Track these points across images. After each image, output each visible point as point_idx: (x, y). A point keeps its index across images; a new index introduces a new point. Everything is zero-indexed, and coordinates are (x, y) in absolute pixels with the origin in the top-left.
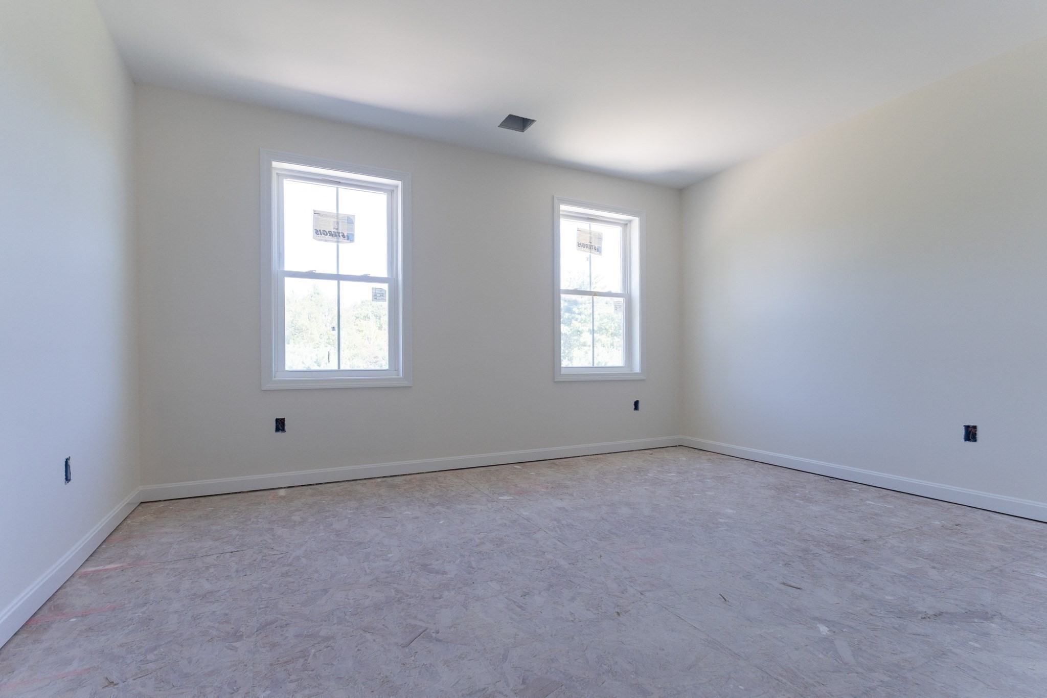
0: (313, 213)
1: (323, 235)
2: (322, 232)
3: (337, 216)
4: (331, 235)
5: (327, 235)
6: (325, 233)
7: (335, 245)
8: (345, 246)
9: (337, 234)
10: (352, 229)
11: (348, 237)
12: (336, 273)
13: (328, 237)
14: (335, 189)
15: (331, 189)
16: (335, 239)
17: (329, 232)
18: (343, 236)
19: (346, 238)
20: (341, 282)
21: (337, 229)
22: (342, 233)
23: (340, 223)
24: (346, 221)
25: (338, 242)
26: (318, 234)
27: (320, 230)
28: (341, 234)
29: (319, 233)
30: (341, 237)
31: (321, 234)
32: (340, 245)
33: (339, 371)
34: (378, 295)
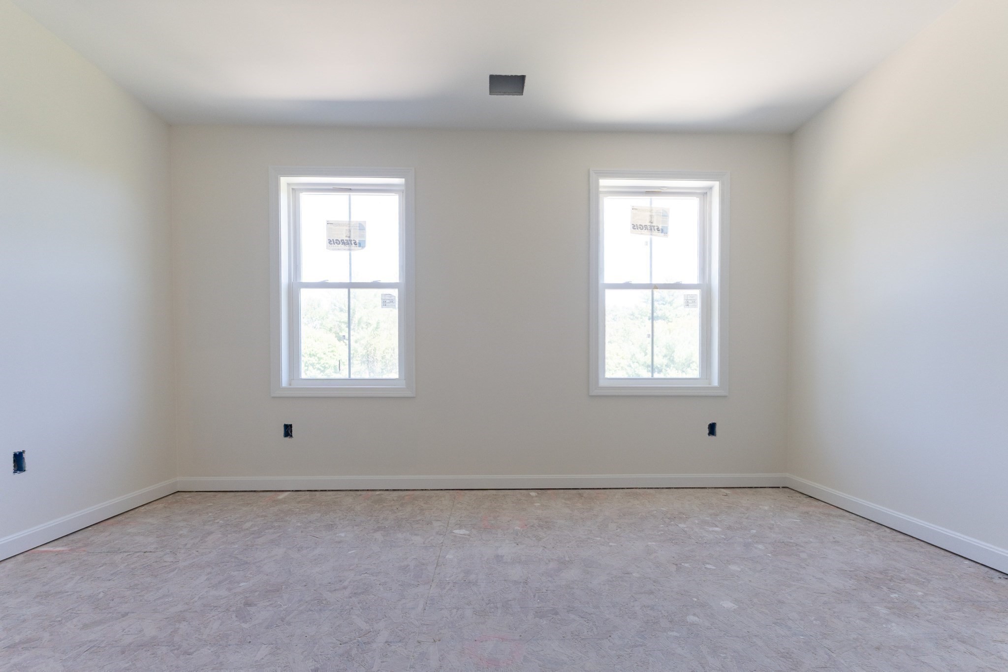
0: (326, 223)
1: (336, 244)
2: (335, 241)
3: (349, 224)
4: (344, 243)
5: (340, 243)
6: (338, 242)
7: (348, 252)
8: (357, 253)
9: (349, 242)
10: (364, 236)
11: (360, 244)
12: (348, 281)
13: (341, 246)
14: (348, 196)
15: (343, 197)
16: (347, 247)
17: (342, 240)
18: (355, 244)
19: (358, 245)
20: (352, 290)
21: (349, 237)
22: (354, 240)
23: (352, 231)
24: (358, 228)
25: (350, 250)
26: (332, 244)
27: (333, 240)
28: (353, 242)
29: (332, 242)
30: (353, 245)
31: (334, 244)
32: (352, 252)
33: (350, 380)
34: (387, 301)
